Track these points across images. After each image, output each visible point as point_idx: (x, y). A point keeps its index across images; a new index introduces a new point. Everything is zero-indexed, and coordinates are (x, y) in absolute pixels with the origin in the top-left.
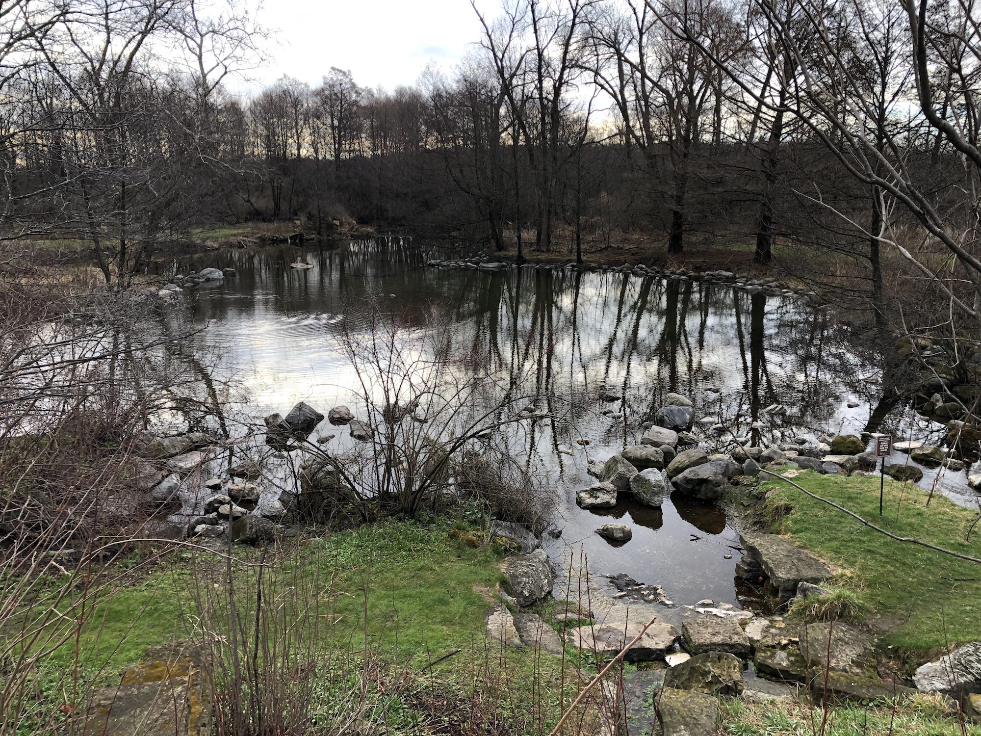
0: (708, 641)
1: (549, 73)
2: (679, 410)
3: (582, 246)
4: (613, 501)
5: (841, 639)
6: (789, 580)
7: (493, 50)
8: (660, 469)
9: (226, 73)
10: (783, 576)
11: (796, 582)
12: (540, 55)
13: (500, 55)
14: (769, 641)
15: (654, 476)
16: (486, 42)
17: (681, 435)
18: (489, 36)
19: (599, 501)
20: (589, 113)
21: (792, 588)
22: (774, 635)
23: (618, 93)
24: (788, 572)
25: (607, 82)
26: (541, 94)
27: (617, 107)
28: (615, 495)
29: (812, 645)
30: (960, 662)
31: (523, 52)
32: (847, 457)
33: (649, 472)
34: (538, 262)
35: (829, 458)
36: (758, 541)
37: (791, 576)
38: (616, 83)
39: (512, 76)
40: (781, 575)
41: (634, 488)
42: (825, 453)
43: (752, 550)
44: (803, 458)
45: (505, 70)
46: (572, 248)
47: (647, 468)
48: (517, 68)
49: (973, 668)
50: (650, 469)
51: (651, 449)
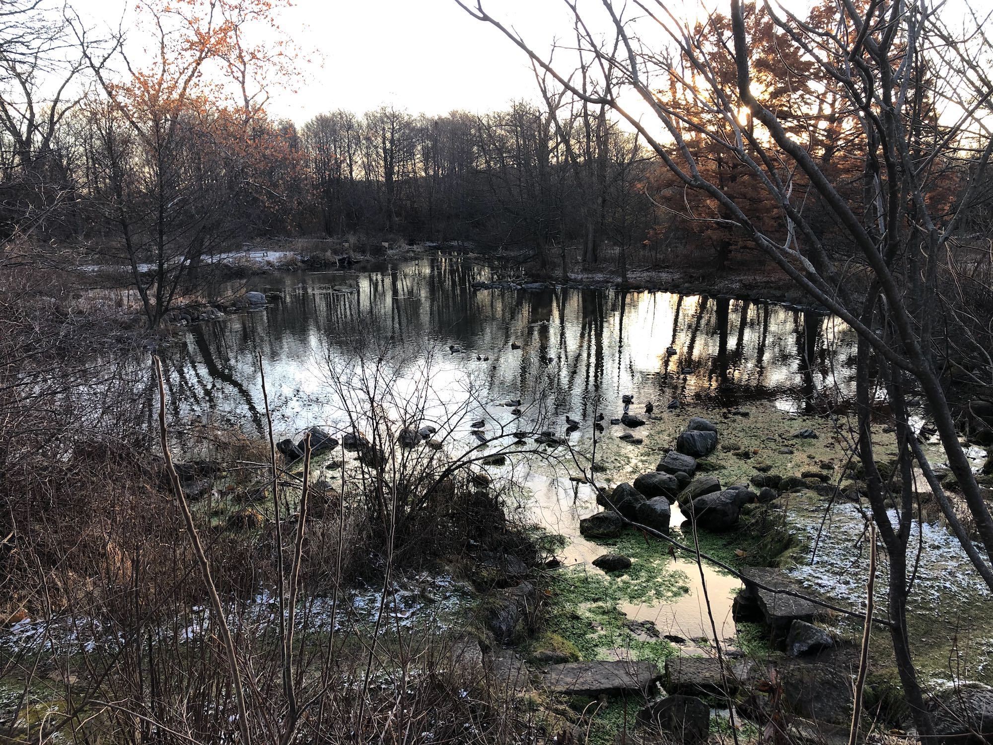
0: (688, 681)
2: (701, 436)
4: (617, 531)
5: (828, 682)
6: (782, 617)
9: (268, 98)
10: (777, 613)
11: (790, 619)
17: (698, 461)
19: (601, 531)
21: (786, 626)
28: (621, 524)
33: (655, 501)
37: (787, 612)
40: (773, 612)
41: (640, 517)
44: (823, 485)
47: (656, 495)
50: (657, 498)
51: (664, 476)
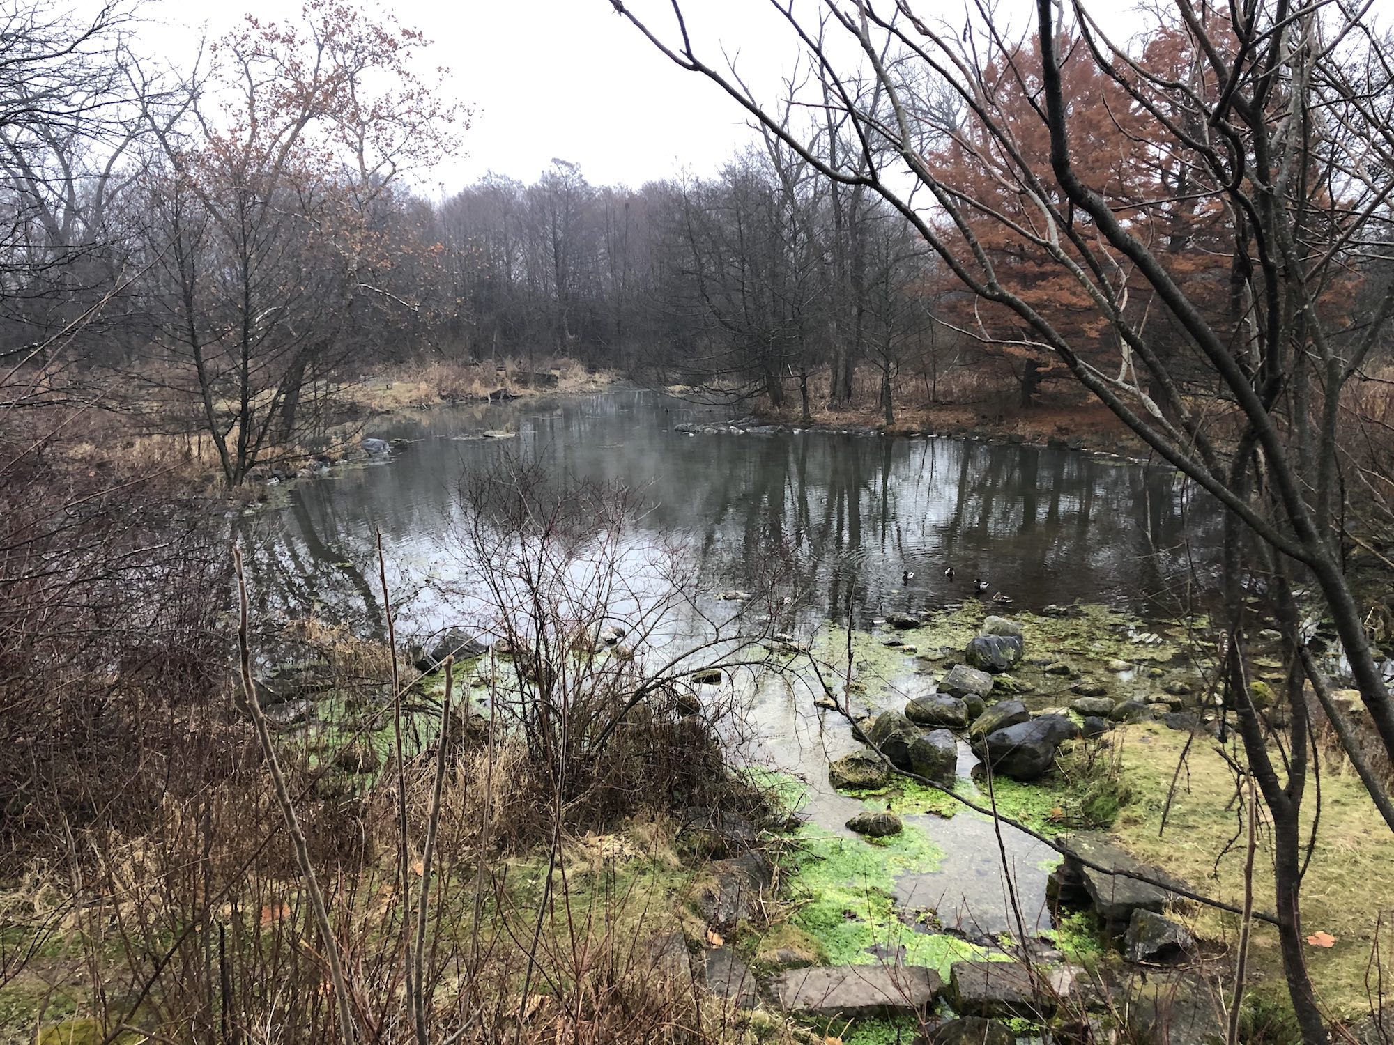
0: (983, 997)
2: (1000, 642)
4: (880, 779)
6: (1119, 905)
10: (1111, 898)
12: (833, 135)
15: (940, 740)
17: (996, 678)
19: (859, 777)
21: (1123, 918)
22: (1087, 992)
24: (1119, 892)
28: (886, 768)
33: (937, 735)
36: (1080, 842)
40: (1107, 897)
41: (914, 758)
47: (937, 728)
50: (938, 731)
51: (948, 700)
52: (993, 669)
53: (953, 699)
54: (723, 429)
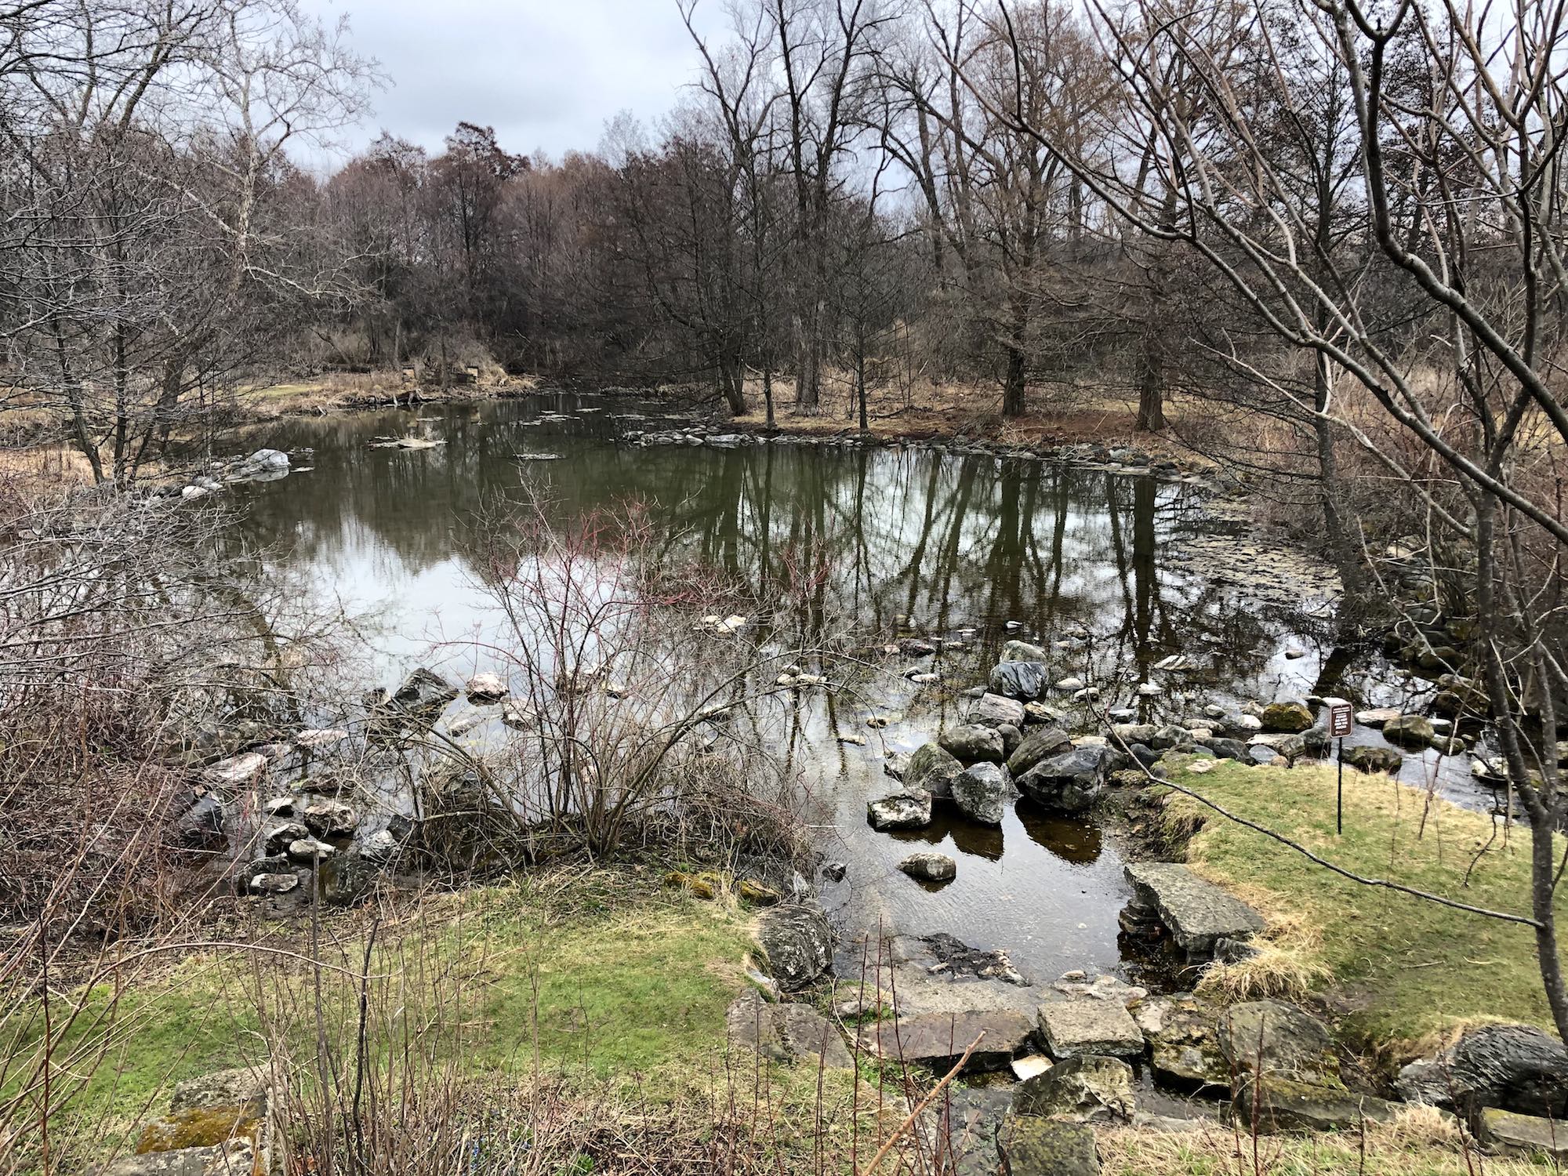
0: (1079, 1039)
1: (809, 131)
2: (1026, 668)
3: (868, 408)
4: (927, 816)
5: (1283, 1027)
6: (1202, 935)
7: (721, 96)
8: (998, 763)
9: (288, 135)
10: (1193, 930)
11: (1213, 938)
12: (796, 103)
13: (732, 105)
14: (1175, 1034)
15: (990, 774)
16: (710, 84)
17: (1029, 707)
18: (715, 75)
19: (902, 817)
20: (875, 196)
21: (1209, 948)
22: (1180, 1025)
23: (919, 162)
24: (1201, 923)
25: (902, 146)
26: (798, 166)
27: (919, 185)
28: (929, 805)
29: (1240, 1038)
30: (1466, 1057)
31: (768, 100)
32: (1287, 736)
33: (981, 769)
34: (799, 432)
35: (1259, 739)
36: (1151, 874)
37: (1207, 928)
38: (915, 147)
39: (753, 136)
40: (1189, 928)
41: (958, 794)
42: (1252, 732)
43: (1146, 892)
44: (1220, 740)
45: (741, 128)
46: (853, 411)
47: (978, 762)
48: (760, 124)
49: (1486, 1067)
50: (981, 764)
51: (984, 732)
52: (1023, 697)
53: (989, 730)
54: (678, 437)
